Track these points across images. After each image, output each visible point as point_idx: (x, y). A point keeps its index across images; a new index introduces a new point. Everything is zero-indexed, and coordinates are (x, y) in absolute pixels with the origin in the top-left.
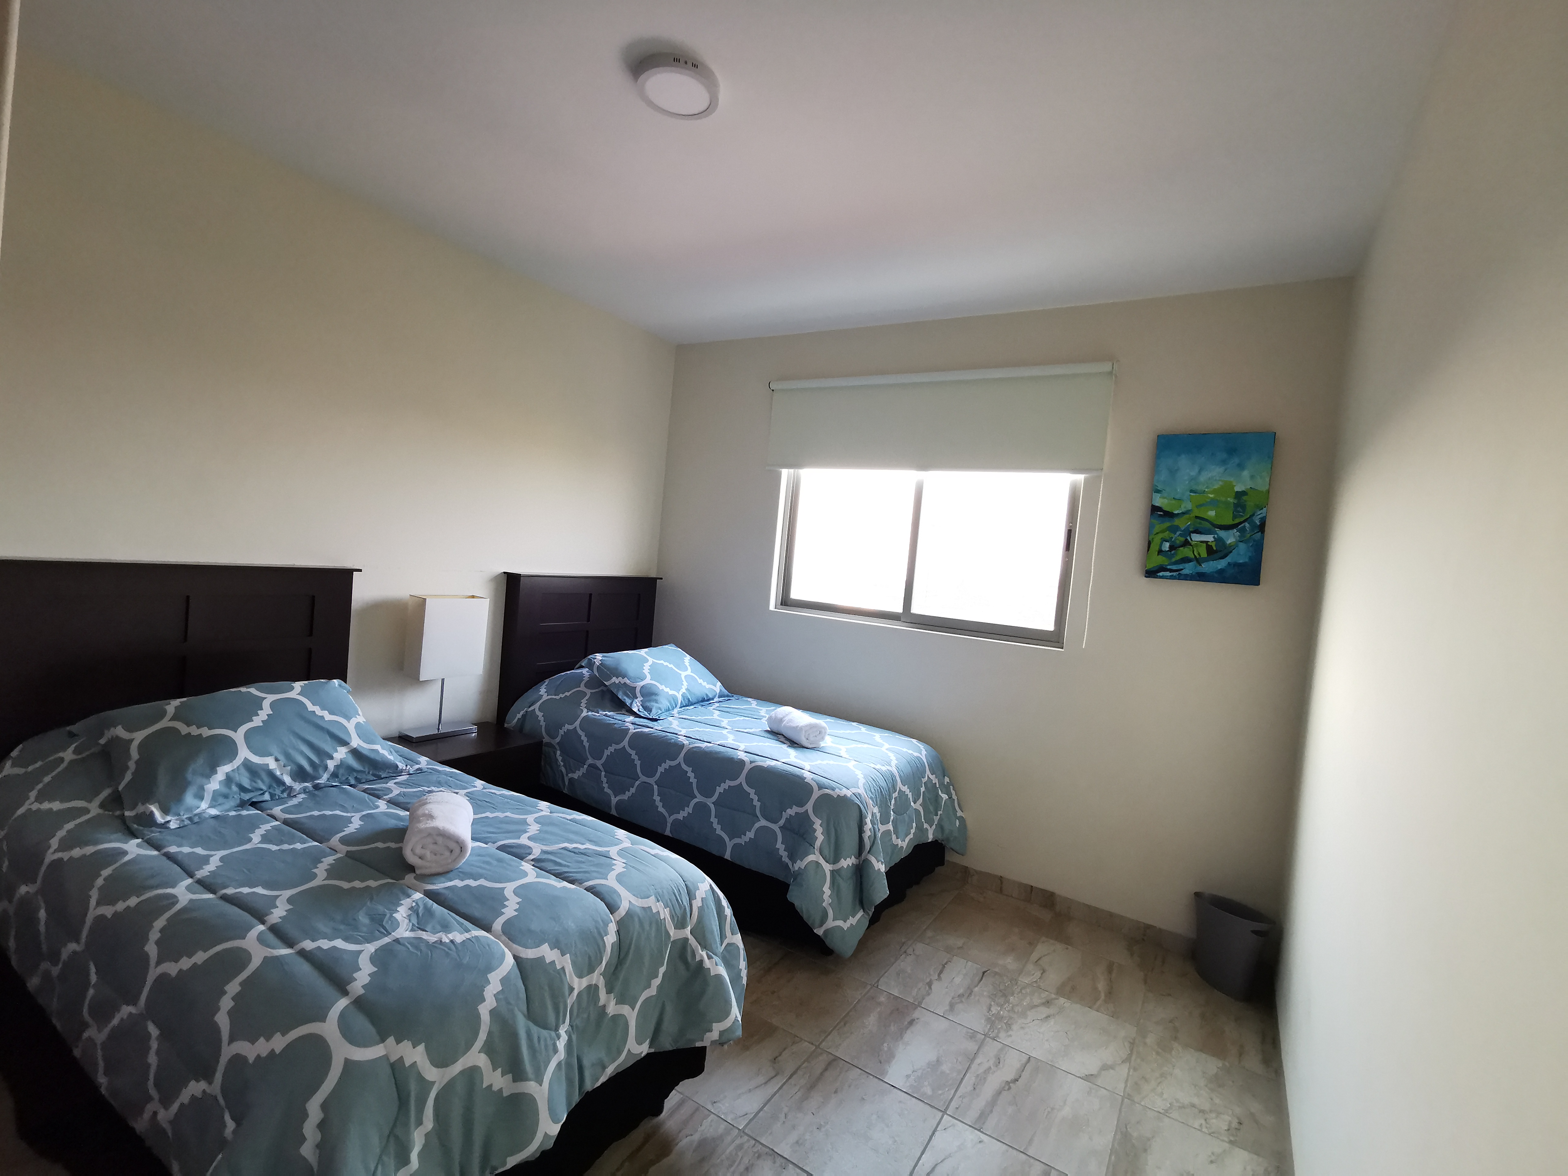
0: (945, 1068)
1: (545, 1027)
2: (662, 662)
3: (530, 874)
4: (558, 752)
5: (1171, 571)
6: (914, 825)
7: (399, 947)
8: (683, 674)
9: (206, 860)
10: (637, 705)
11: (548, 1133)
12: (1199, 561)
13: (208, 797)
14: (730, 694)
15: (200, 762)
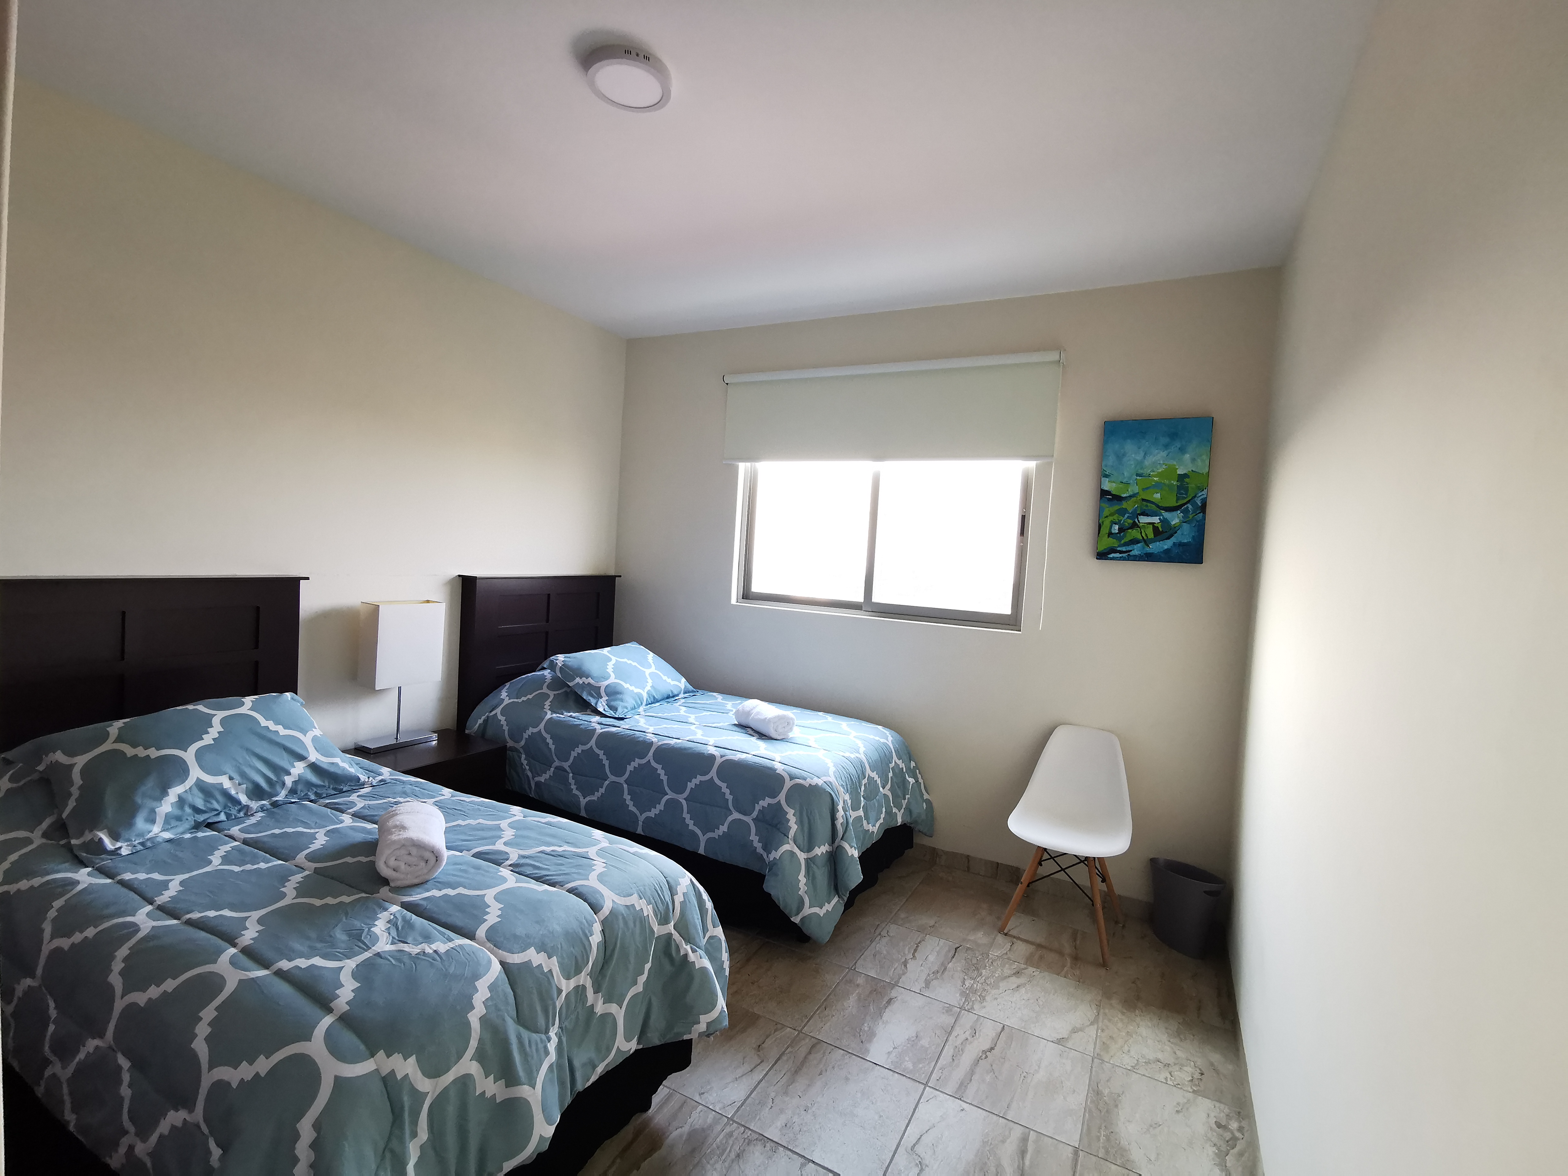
0: (924, 1042)
1: (537, 1031)
2: (625, 660)
3: (510, 880)
4: (523, 756)
5: (1121, 552)
6: (884, 810)
7: (379, 960)
8: (648, 672)
9: (165, 885)
10: (602, 705)
11: (543, 1135)
12: (1147, 542)
13: (160, 820)
14: (694, 690)
15: (150, 784)
